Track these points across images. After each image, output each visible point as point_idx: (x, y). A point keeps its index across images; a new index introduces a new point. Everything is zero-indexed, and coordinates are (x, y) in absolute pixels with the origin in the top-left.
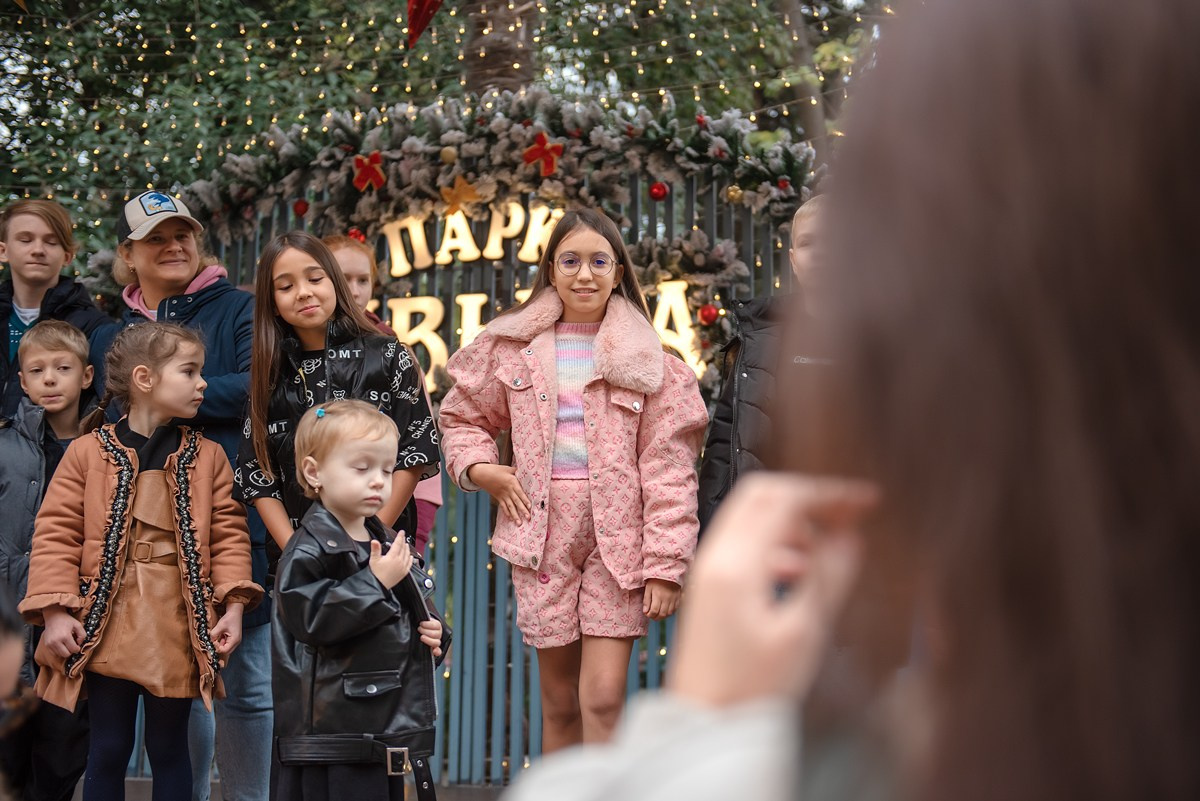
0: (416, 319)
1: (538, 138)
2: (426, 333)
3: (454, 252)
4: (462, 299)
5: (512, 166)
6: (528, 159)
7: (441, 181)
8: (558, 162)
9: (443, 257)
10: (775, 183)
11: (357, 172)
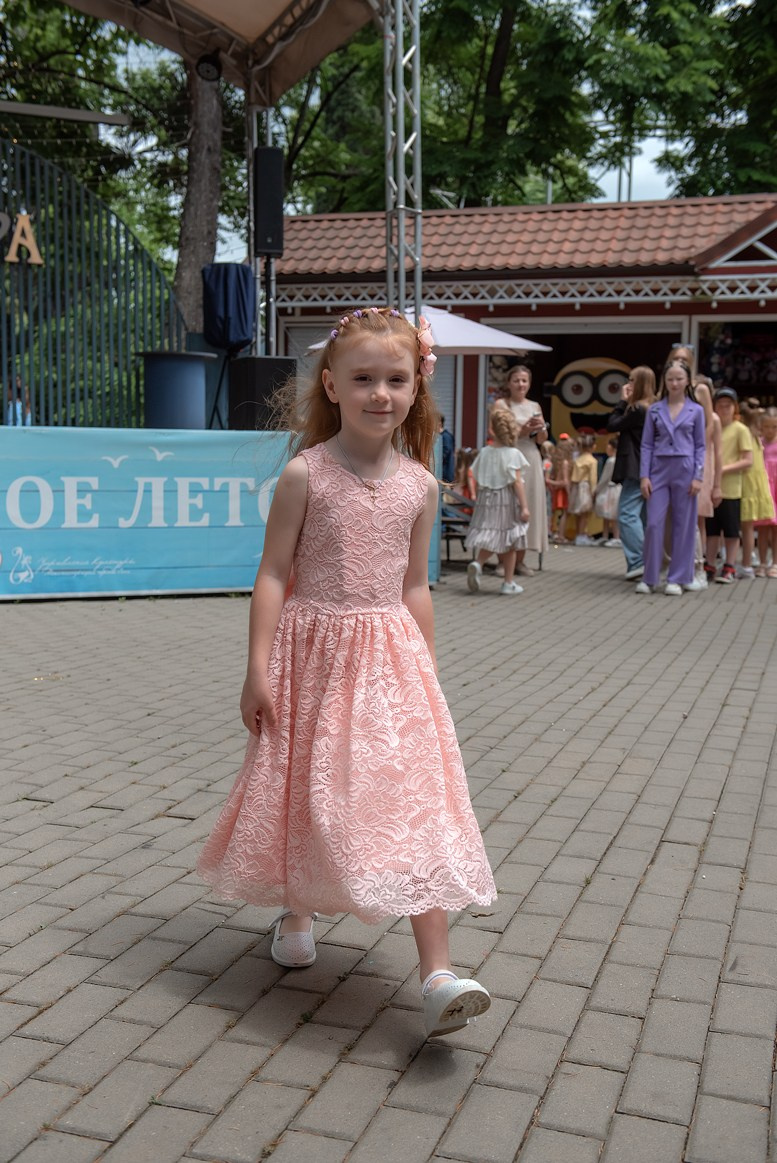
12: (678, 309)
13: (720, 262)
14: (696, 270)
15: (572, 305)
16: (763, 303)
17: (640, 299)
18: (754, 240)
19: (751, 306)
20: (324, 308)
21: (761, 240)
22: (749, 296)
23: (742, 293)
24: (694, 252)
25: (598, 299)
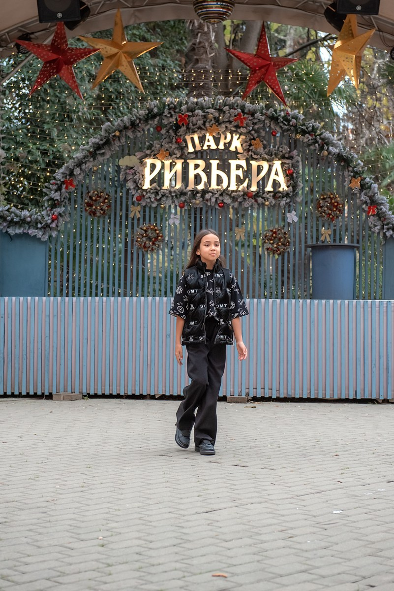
0: (197, 166)
1: (239, 114)
2: (200, 171)
3: (209, 146)
4: (211, 161)
5: (230, 122)
6: (235, 120)
7: (207, 125)
8: (245, 122)
9: (205, 148)
10: (310, 135)
11: (179, 119)
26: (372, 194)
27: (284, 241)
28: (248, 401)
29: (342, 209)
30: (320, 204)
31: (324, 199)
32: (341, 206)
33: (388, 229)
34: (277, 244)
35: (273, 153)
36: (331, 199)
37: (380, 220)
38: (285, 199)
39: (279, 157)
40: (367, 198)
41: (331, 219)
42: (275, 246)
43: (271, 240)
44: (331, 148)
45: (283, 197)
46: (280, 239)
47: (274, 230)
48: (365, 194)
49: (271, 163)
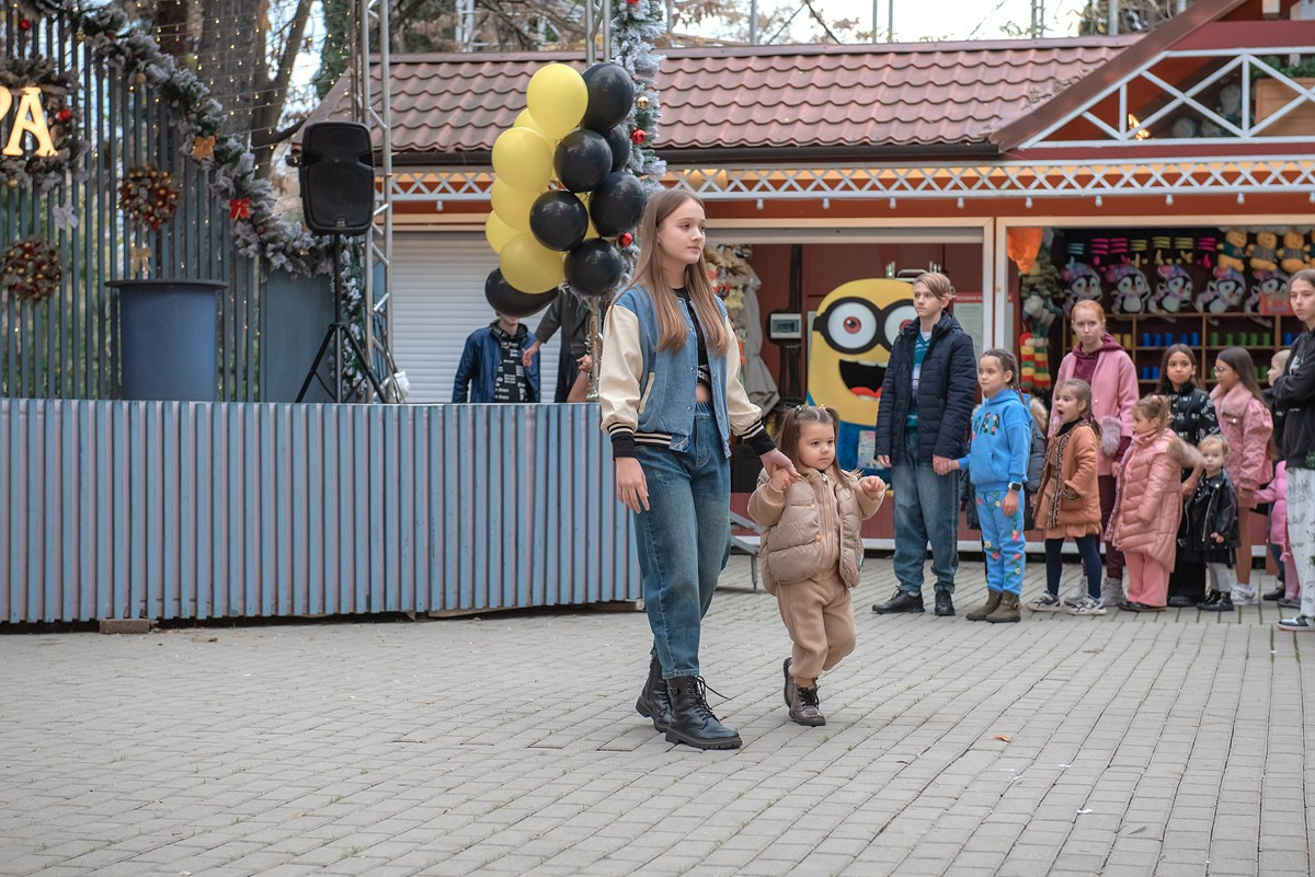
10: (107, 34)
12: (975, 207)
13: (1034, 142)
14: (1000, 152)
15: (820, 201)
16: (1099, 202)
17: (919, 193)
18: (1081, 110)
19: (1084, 206)
20: (434, 203)
21: (1090, 110)
22: (1079, 191)
23: (1069, 186)
24: (995, 126)
25: (856, 193)
26: (239, 175)
27: (51, 270)
28: (151, 628)
29: (175, 203)
30: (129, 190)
31: (136, 179)
32: (173, 196)
33: (275, 251)
34: (34, 277)
35: (25, 69)
36: (153, 180)
37: (255, 231)
38: (52, 174)
39: (37, 78)
40: (231, 183)
41: (152, 224)
42: (30, 280)
43: (20, 266)
44: (153, 67)
45: (47, 172)
46: (38, 266)
47: (27, 245)
48: (225, 174)
49: (16, 94)
